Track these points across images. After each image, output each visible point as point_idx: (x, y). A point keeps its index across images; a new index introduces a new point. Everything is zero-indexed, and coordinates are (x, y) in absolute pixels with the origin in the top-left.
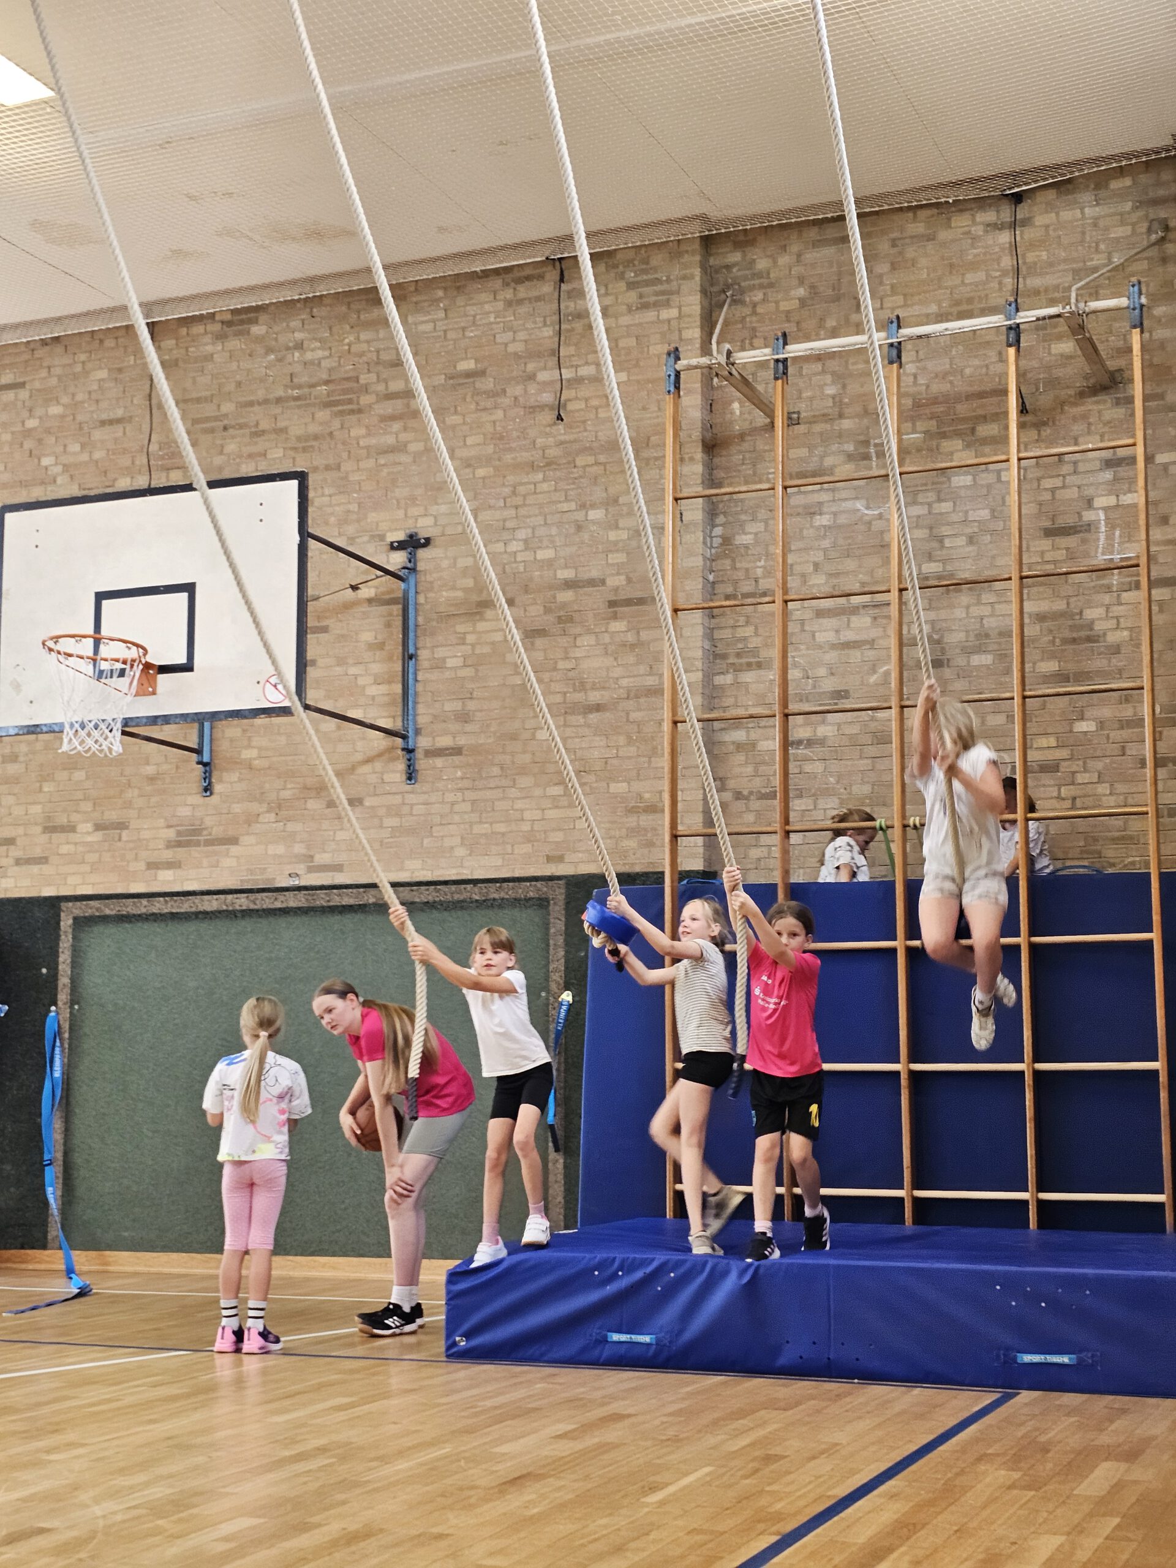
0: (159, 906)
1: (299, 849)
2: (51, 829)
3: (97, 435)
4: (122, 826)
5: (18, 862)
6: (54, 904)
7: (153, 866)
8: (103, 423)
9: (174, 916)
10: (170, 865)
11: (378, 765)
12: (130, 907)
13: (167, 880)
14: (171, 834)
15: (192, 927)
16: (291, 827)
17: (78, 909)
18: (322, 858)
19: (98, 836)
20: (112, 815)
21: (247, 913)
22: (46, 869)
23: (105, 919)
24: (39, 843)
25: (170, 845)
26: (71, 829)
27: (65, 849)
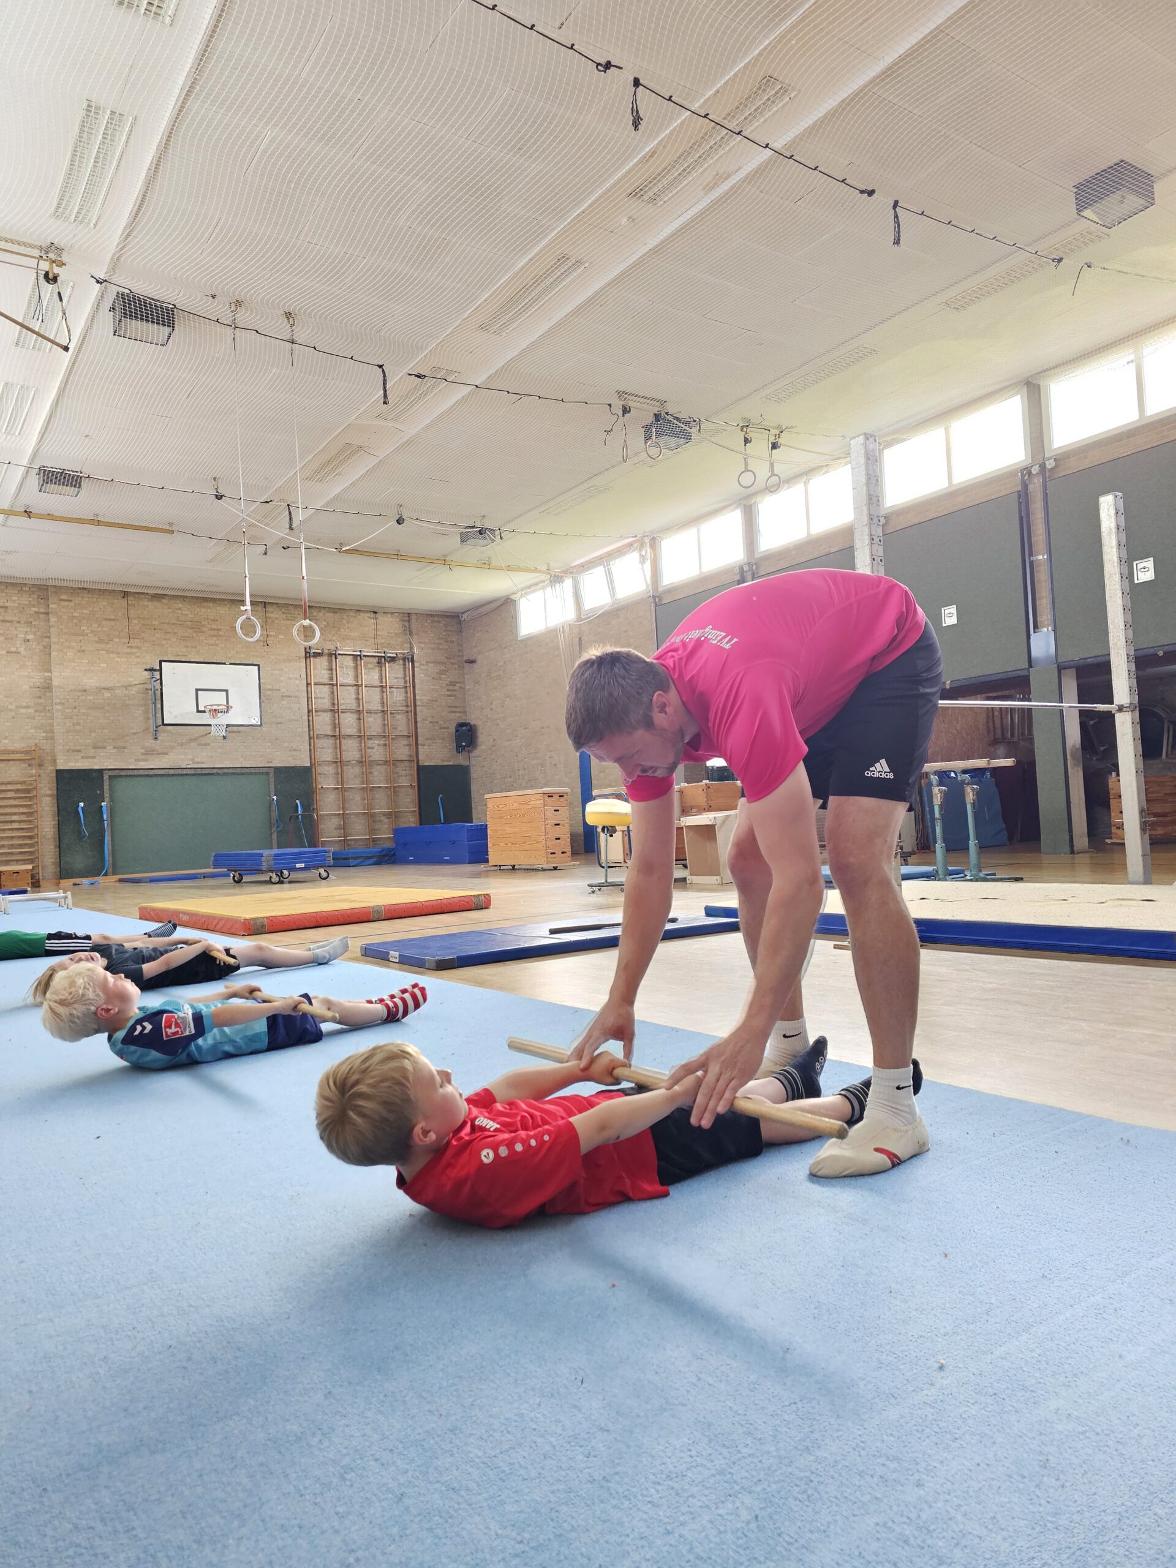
0: (141, 773)
2: (95, 747)
3: (104, 623)
4: (124, 748)
5: (83, 757)
6: (101, 771)
7: (137, 760)
8: (106, 619)
9: (147, 776)
10: (144, 760)
12: (131, 773)
13: (142, 765)
14: (143, 751)
15: (155, 779)
17: (110, 773)
19: (115, 750)
20: (120, 744)
21: (173, 775)
22: (95, 760)
23: (121, 776)
24: (92, 752)
25: (143, 754)
26: (105, 748)
27: (102, 754)
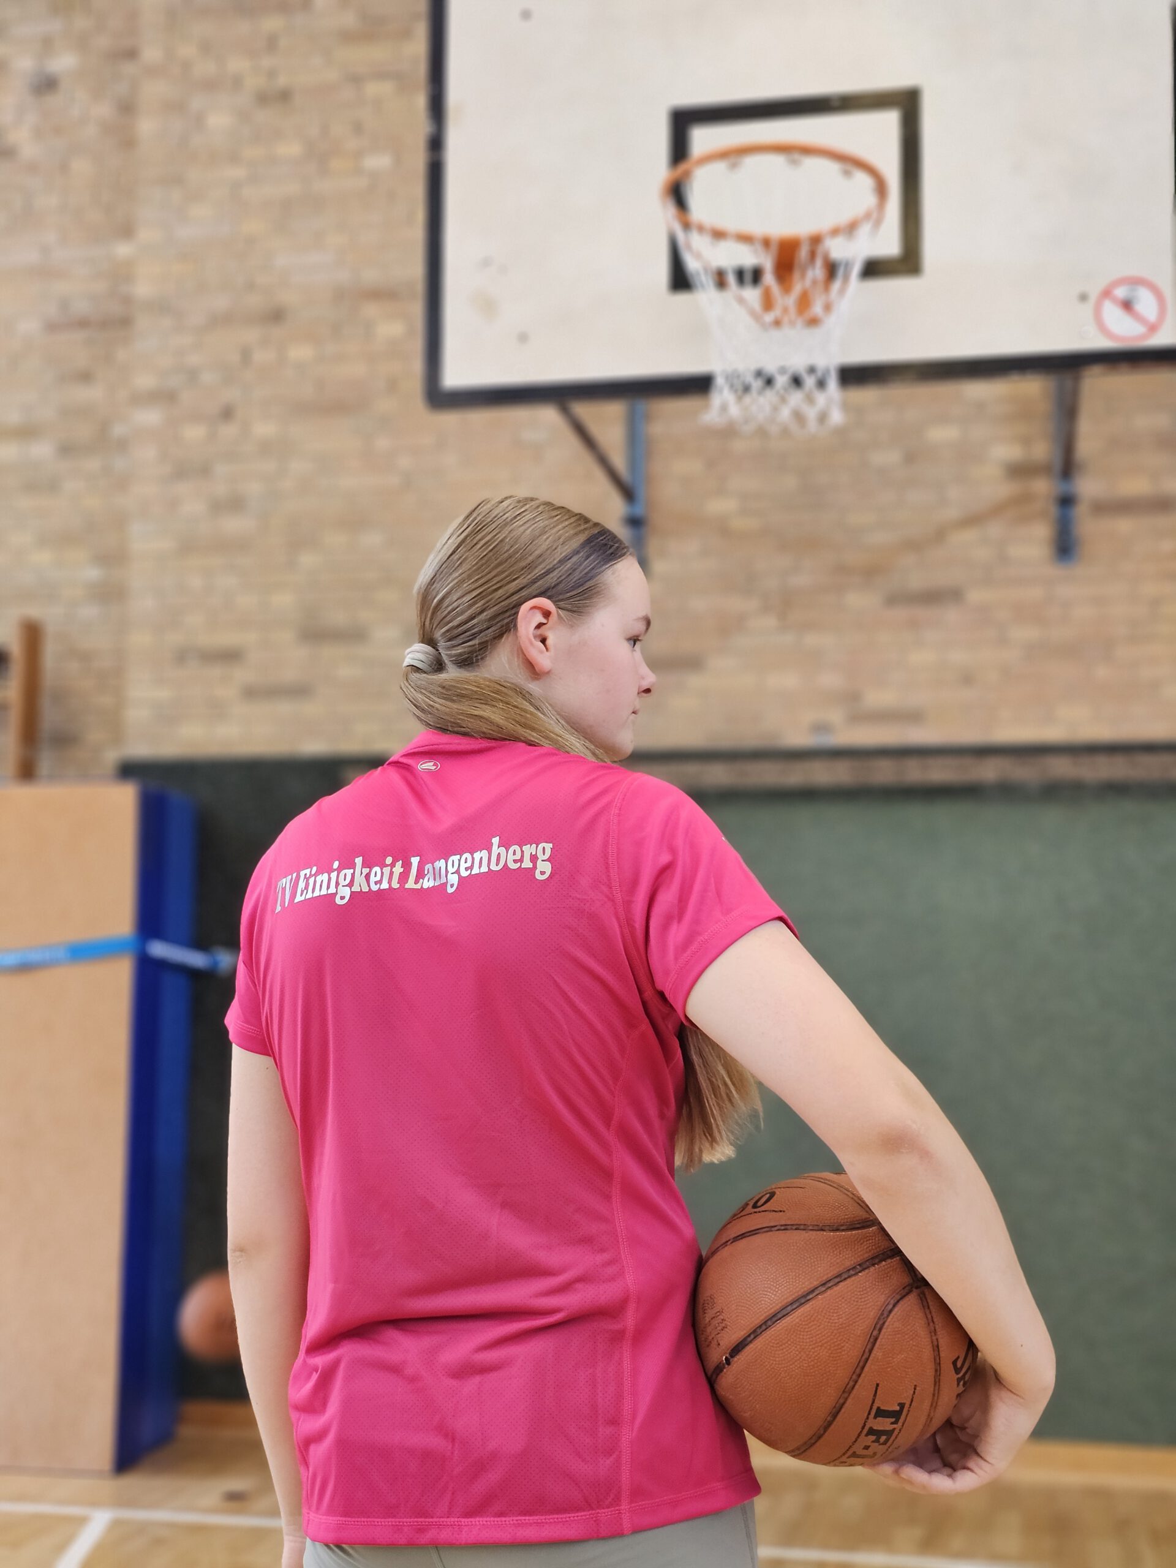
1: (830, 680)
2: (316, 635)
11: (995, 529)
16: (812, 640)
18: (878, 698)
22: (307, 708)
